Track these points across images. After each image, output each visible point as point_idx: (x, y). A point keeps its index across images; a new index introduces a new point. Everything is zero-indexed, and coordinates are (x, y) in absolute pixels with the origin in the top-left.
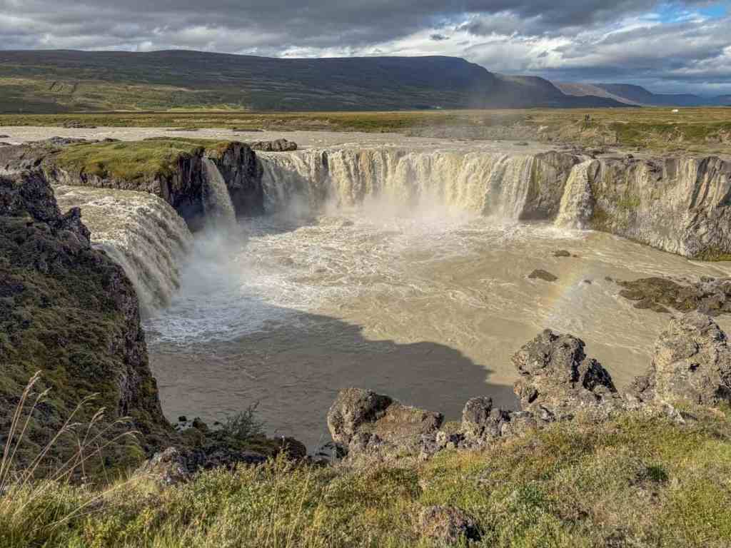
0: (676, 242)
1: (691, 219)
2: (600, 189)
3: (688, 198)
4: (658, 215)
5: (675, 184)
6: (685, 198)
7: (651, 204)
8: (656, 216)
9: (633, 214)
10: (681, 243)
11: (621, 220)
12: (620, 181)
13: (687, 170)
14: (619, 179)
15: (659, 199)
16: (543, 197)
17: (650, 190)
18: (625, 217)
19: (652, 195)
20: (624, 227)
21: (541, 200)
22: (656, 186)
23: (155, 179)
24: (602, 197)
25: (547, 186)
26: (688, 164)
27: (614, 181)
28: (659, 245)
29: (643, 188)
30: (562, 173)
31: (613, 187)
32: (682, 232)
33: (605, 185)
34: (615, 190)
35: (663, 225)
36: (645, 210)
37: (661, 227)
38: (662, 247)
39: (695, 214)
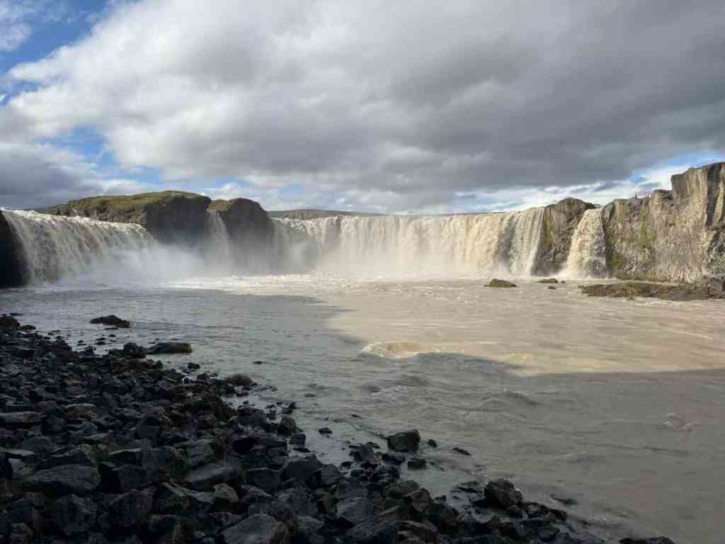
0: (697, 269)
1: (711, 238)
2: (616, 232)
3: (703, 214)
4: (675, 243)
5: (687, 203)
6: (699, 216)
7: (666, 233)
8: (673, 245)
9: (652, 250)
10: (703, 268)
11: (641, 262)
12: (636, 218)
13: (698, 183)
14: (634, 216)
15: (674, 224)
16: (557, 248)
17: (664, 218)
18: (645, 257)
19: (667, 222)
20: (644, 269)
21: (555, 253)
22: (670, 212)
23: (144, 212)
24: (619, 240)
25: (559, 236)
26: (697, 176)
27: (628, 219)
28: (679, 278)
29: (658, 218)
30: (573, 218)
31: (628, 226)
32: (703, 257)
33: (620, 226)
34: (632, 230)
35: (682, 253)
36: (662, 241)
37: (679, 256)
38: (683, 279)
39: (715, 232)
